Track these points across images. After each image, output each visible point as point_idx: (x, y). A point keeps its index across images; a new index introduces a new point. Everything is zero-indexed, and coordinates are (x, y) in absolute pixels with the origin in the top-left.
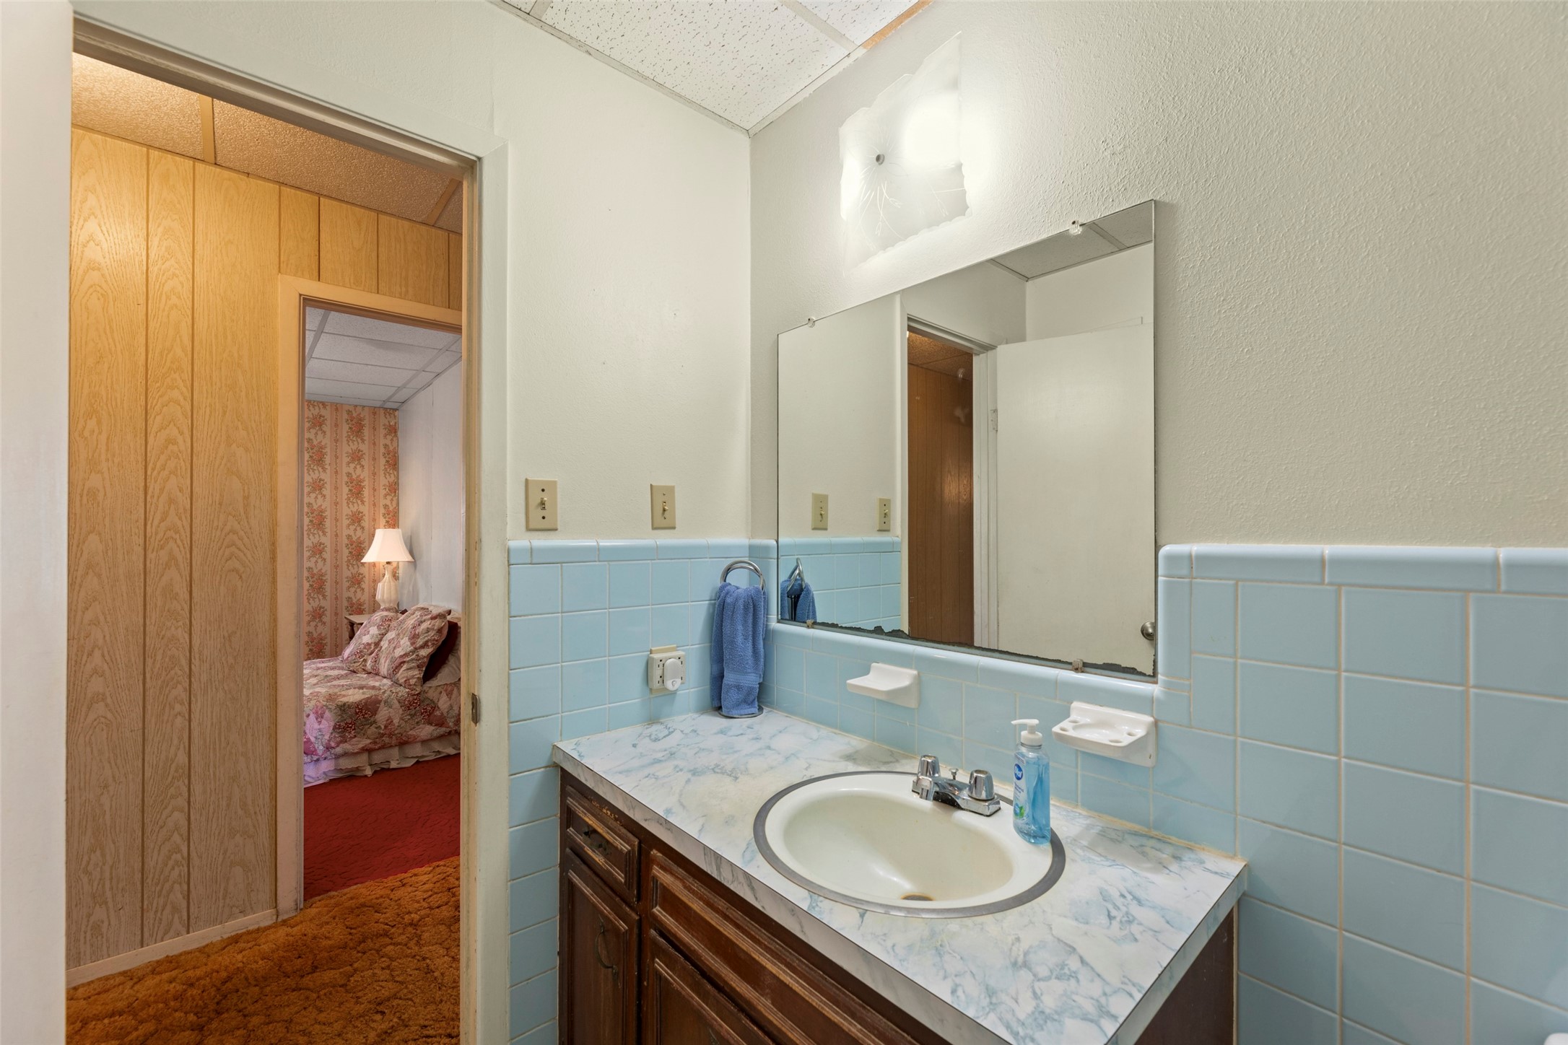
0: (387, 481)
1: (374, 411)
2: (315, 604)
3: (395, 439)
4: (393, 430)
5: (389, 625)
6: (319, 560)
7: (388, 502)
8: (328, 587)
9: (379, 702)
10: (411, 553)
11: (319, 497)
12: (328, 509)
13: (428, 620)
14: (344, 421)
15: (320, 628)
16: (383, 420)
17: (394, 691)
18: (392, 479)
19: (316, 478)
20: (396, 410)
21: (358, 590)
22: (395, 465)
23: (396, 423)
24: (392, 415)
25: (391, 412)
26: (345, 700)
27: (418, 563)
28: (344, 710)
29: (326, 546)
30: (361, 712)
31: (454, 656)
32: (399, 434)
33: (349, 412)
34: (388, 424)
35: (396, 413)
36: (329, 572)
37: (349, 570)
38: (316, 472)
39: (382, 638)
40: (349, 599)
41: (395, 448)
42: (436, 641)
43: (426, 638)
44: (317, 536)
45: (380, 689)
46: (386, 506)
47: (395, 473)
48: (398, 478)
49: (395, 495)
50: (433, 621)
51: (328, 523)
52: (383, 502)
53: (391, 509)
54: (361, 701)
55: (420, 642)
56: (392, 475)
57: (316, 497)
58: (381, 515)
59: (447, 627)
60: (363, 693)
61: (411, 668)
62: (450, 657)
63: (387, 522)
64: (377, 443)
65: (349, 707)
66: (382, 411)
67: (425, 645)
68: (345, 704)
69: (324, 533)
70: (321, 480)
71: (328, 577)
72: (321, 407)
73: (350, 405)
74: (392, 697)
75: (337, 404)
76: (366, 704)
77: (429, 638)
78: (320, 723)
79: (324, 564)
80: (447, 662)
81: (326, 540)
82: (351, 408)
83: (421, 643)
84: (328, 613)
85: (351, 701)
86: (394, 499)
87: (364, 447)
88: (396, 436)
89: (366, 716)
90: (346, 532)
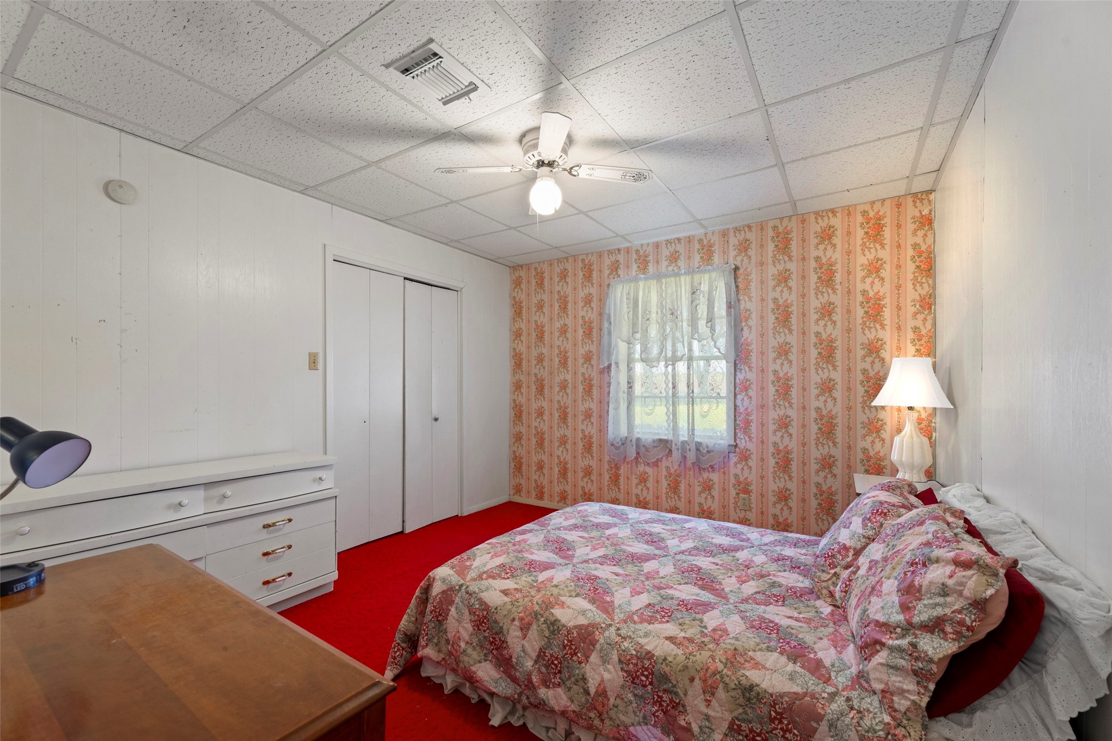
0: (917, 294)
1: (898, 203)
2: (825, 451)
3: (929, 233)
4: (927, 222)
5: (881, 525)
6: (829, 400)
7: (919, 323)
8: (839, 432)
9: (819, 718)
10: (950, 397)
11: (829, 324)
12: (839, 338)
13: (947, 562)
14: (858, 225)
15: (830, 480)
16: (911, 211)
17: (856, 704)
18: (925, 290)
19: (825, 302)
20: (930, 192)
21: (877, 440)
22: (929, 270)
23: (931, 211)
24: (925, 202)
25: (924, 196)
26: (754, 676)
27: (960, 410)
28: (749, 700)
29: (837, 383)
30: (781, 722)
31: (1029, 677)
32: (936, 225)
33: (864, 213)
34: (918, 214)
35: (932, 197)
36: (840, 415)
37: (865, 413)
38: (825, 295)
39: (868, 544)
40: (865, 450)
41: (929, 247)
42: (969, 629)
43: (939, 612)
44: (826, 371)
45: (828, 680)
46: (916, 329)
47: (930, 281)
48: (934, 288)
49: (930, 313)
50: (961, 573)
51: (838, 355)
52: (911, 323)
53: (924, 332)
54: (782, 695)
55: (923, 613)
56: (925, 285)
57: (825, 325)
58: (909, 341)
59: (1005, 599)
60: (792, 677)
61: (895, 668)
62: (1016, 673)
63: (918, 350)
64: (902, 245)
65: (759, 697)
66: (910, 200)
67: (935, 626)
68: (751, 688)
69: (835, 367)
70: (830, 303)
71: (839, 420)
72: (830, 215)
73: (865, 203)
74: (847, 720)
75: (850, 206)
76: (791, 706)
77: (948, 611)
78: (708, 703)
79: (835, 405)
80: (1005, 683)
81: (837, 376)
82: (867, 207)
83: (924, 617)
84: (839, 464)
85: (764, 685)
86: (929, 318)
87: (884, 254)
88: (931, 228)
89: (788, 735)
90: (860, 365)
